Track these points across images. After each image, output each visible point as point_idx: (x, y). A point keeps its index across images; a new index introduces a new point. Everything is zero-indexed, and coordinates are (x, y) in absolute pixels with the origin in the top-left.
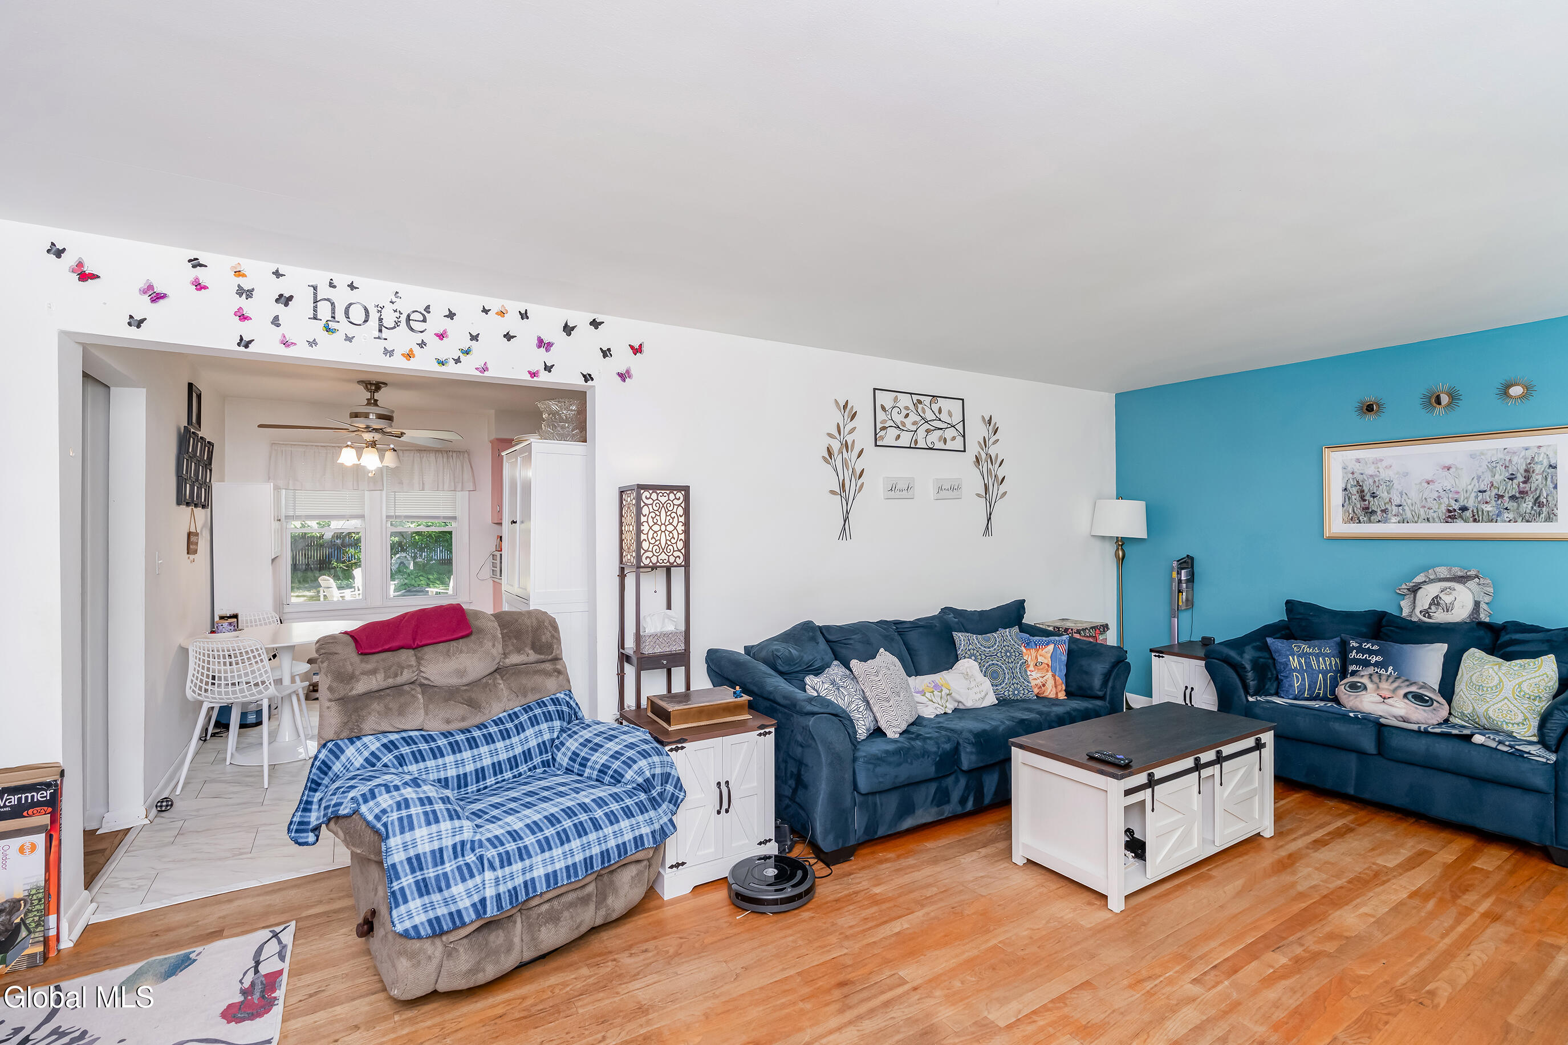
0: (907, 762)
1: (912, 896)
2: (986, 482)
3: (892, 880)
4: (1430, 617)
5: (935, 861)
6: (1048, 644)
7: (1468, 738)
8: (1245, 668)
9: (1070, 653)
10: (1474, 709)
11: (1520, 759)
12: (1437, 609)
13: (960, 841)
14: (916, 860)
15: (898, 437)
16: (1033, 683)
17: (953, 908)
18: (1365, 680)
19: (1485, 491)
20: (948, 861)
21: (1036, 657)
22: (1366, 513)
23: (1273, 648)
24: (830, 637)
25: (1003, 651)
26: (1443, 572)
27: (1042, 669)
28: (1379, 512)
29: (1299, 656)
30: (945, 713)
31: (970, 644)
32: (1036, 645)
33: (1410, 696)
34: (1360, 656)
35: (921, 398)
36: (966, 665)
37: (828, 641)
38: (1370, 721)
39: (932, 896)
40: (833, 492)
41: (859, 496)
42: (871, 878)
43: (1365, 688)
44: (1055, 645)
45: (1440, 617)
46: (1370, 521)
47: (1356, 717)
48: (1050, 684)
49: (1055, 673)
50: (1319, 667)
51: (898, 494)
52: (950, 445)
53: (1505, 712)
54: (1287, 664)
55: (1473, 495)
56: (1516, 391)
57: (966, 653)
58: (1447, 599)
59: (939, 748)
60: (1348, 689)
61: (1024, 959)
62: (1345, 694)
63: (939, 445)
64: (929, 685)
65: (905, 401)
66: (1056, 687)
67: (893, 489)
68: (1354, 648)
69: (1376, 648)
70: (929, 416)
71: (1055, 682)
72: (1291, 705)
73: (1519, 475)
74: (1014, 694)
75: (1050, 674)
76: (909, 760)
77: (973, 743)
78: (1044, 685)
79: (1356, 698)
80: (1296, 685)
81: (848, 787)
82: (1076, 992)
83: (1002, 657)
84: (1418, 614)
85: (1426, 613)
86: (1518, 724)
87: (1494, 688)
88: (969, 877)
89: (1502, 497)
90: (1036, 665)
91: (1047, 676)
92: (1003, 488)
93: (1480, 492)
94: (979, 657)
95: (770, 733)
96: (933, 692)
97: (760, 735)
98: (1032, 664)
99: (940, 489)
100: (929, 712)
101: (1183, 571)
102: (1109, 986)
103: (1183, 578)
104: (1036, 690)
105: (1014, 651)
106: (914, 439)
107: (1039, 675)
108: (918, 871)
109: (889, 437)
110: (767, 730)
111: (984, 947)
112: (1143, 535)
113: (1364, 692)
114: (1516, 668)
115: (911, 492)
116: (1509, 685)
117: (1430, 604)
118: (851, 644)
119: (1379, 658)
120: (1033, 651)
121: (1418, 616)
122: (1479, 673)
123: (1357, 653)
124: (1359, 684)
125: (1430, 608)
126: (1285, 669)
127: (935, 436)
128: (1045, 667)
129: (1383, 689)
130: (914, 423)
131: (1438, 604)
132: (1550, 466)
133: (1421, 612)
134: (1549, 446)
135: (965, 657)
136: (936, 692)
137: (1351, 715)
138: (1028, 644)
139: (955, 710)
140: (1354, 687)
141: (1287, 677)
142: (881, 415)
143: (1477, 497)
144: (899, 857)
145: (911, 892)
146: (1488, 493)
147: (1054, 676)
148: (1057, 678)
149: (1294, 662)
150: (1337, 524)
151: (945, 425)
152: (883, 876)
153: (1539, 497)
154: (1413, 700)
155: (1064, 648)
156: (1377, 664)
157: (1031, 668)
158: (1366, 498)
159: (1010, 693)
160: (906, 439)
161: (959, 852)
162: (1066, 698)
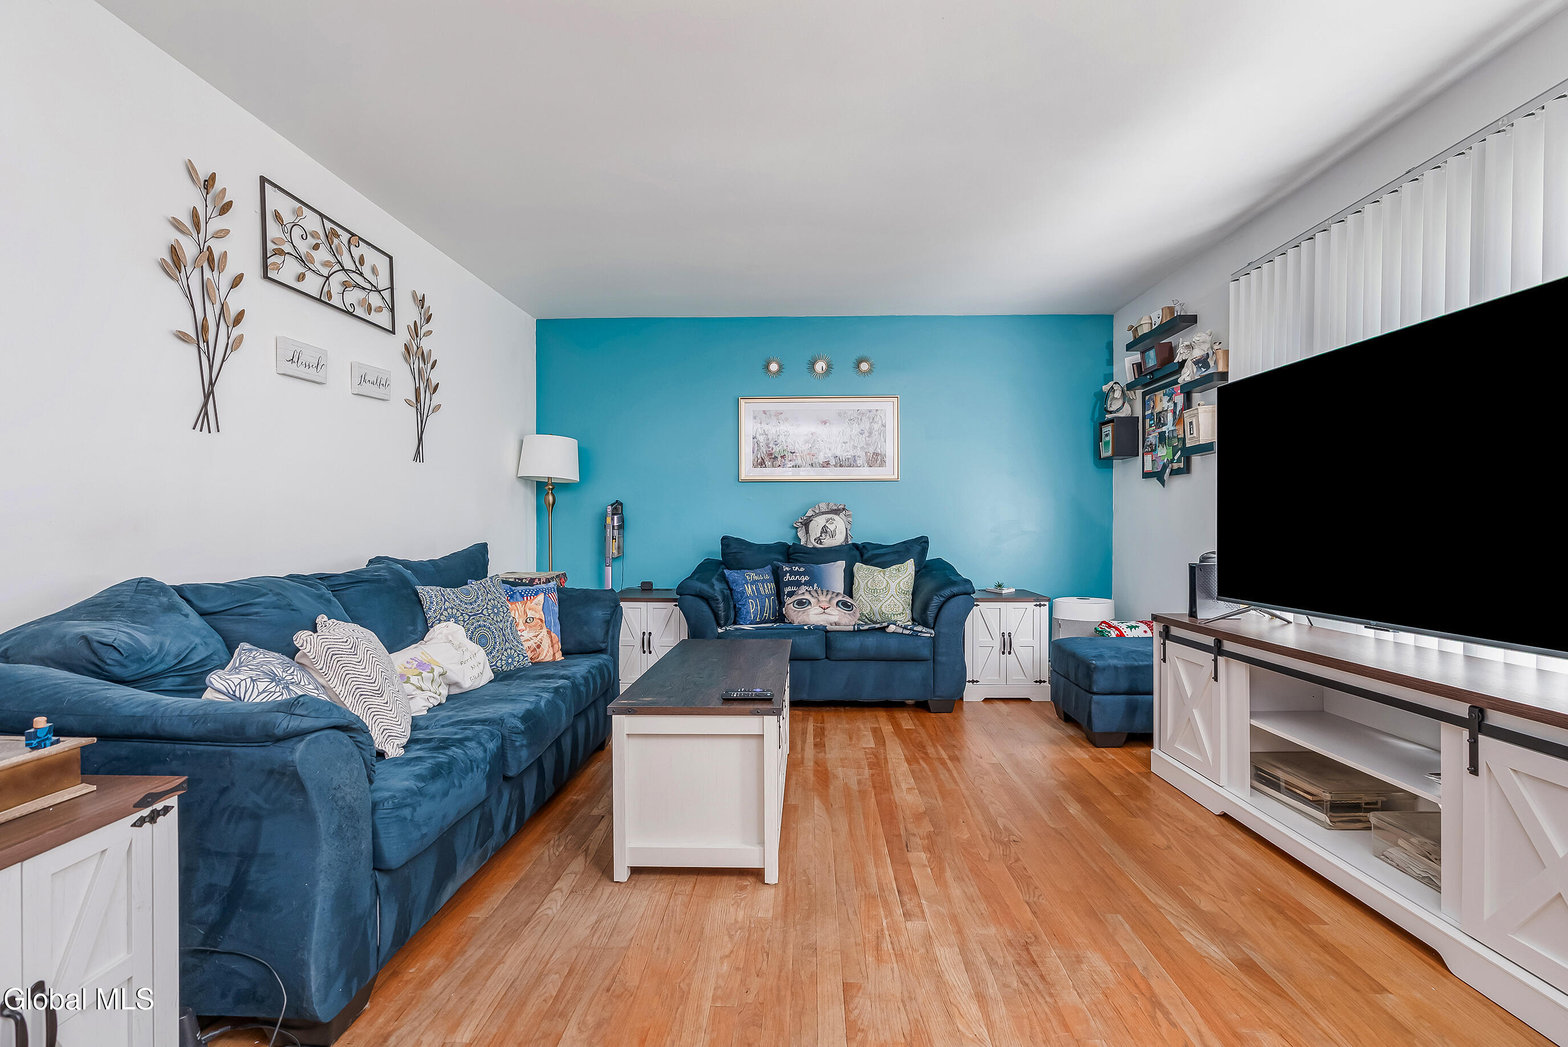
0: (455, 786)
1: (532, 1007)
2: (417, 385)
3: (473, 1002)
4: (821, 543)
5: (512, 934)
6: (537, 594)
7: (883, 629)
8: (718, 600)
9: (560, 601)
10: (871, 608)
11: (916, 638)
12: (826, 536)
13: (516, 887)
14: (480, 947)
15: (301, 277)
16: (526, 645)
17: (608, 990)
18: (807, 596)
19: (847, 443)
20: (532, 924)
21: (525, 612)
22: (770, 458)
23: (730, 579)
24: (206, 606)
25: (489, 607)
26: (824, 507)
27: (535, 626)
28: (779, 458)
29: (751, 584)
30: (439, 704)
31: (445, 600)
32: (523, 597)
33: (840, 604)
34: (793, 578)
35: (340, 231)
36: (445, 631)
37: (203, 614)
38: (819, 629)
39: (560, 990)
40: (182, 337)
41: (233, 358)
42: (433, 1022)
43: (810, 603)
44: (545, 594)
45: (828, 542)
46: (773, 466)
47: (809, 628)
48: (546, 643)
49: (550, 629)
50: (765, 593)
51: (302, 371)
52: (373, 317)
53: (892, 606)
54: (744, 593)
55: (840, 445)
56: (864, 366)
57: (442, 614)
58: (831, 527)
59: (485, 751)
60: (797, 606)
61: (762, 1004)
62: (795, 611)
63: (359, 312)
64: (409, 666)
65: (311, 222)
66: (552, 646)
67: (296, 359)
68: (787, 572)
69: (802, 569)
70: (349, 264)
71: (551, 641)
72: (757, 629)
73: (866, 431)
74: (508, 664)
75: (545, 630)
76: (456, 782)
77: (523, 732)
78: (539, 646)
79: (804, 613)
80: (752, 611)
81: (365, 865)
82: (852, 1006)
83: (489, 615)
84: (813, 541)
85: (819, 540)
86: (900, 614)
87: (884, 589)
88: (582, 931)
89: (857, 447)
90: (526, 622)
91: (541, 635)
92: (437, 399)
93: (844, 443)
94: (461, 618)
95: (166, 810)
96: (420, 674)
97: (139, 823)
98: (521, 621)
99: (363, 379)
100: (420, 706)
101: (616, 517)
102: (865, 974)
103: (616, 524)
104: (529, 654)
105: (502, 606)
106: (326, 289)
107: (532, 635)
108: (501, 962)
109: (288, 270)
110: (159, 806)
111: (704, 1021)
112: (576, 477)
113: (809, 607)
114: (894, 572)
115: (322, 372)
116: (893, 585)
117: (821, 533)
118: (256, 613)
119: (807, 578)
120: (519, 605)
121: (812, 543)
122: (871, 580)
123: (790, 576)
124: (805, 601)
125: (821, 536)
126: (742, 597)
127: (353, 296)
128: (538, 623)
129: (823, 601)
130: (326, 264)
131: (827, 532)
132: (883, 425)
133: (815, 540)
134: (882, 410)
135: (440, 621)
136: (425, 674)
137: (806, 627)
138: (511, 596)
139: (449, 698)
140: (801, 603)
141: (744, 605)
142: (274, 231)
143: (842, 447)
144: (449, 959)
145: (523, 1004)
146: (848, 444)
147: (549, 633)
148: (553, 635)
149: (749, 590)
150: (748, 470)
151: (368, 286)
152: (451, 1004)
153: (876, 448)
154: (842, 607)
155: (554, 597)
156: (806, 583)
157: (521, 627)
158: (771, 445)
159: (504, 662)
160: (312, 284)
161: (533, 903)
162: (563, 658)
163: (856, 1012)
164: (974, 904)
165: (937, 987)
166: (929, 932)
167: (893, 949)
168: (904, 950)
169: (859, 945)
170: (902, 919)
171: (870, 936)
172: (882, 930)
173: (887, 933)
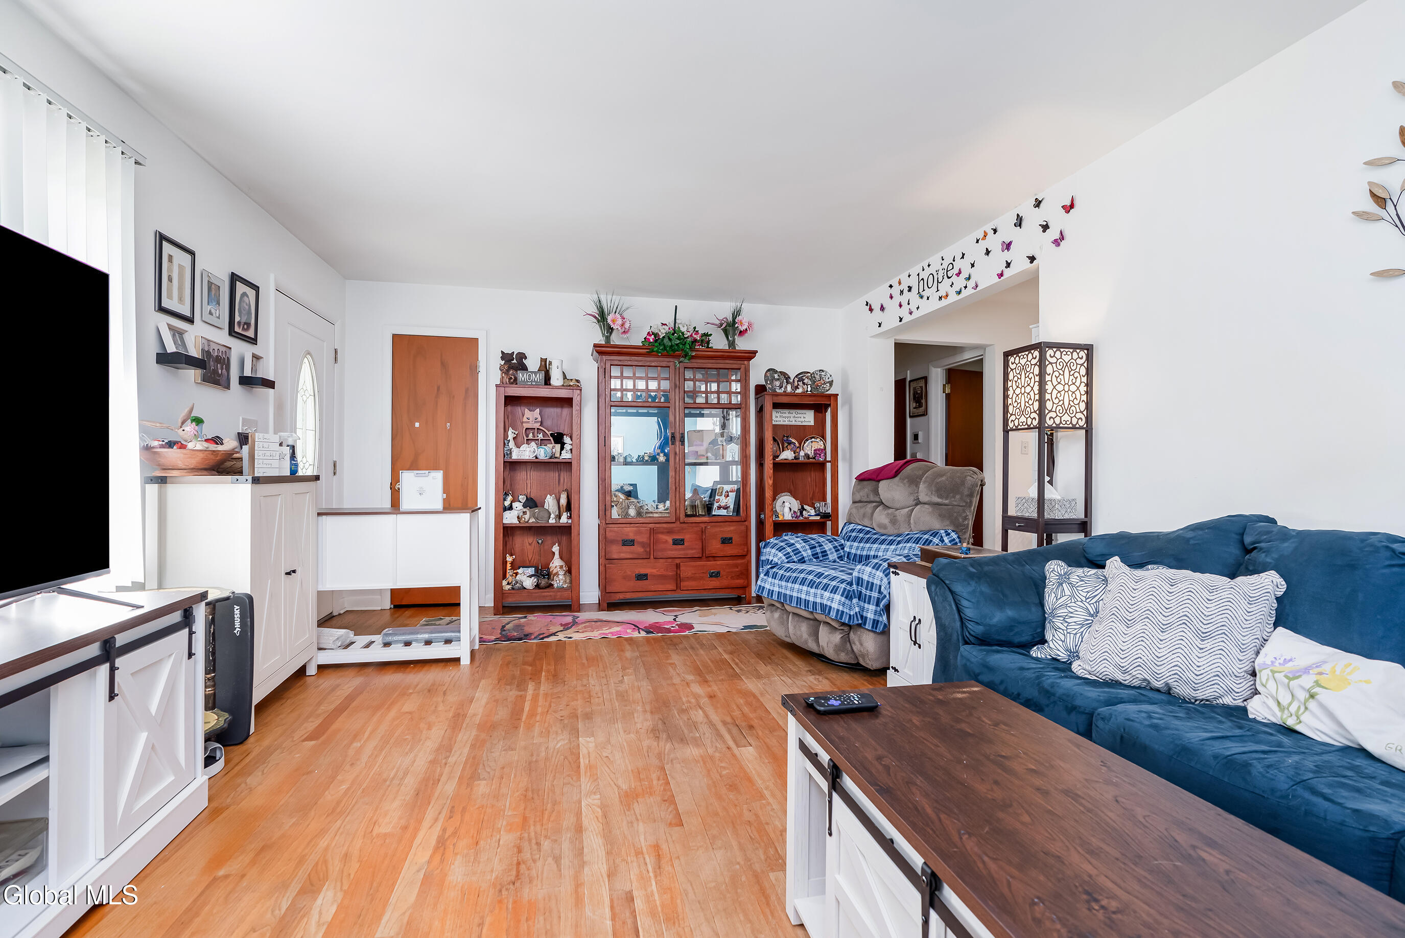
163: (670, 809)
164: (548, 927)
165: (610, 832)
166: (609, 881)
167: (644, 859)
168: (635, 859)
169: (676, 858)
170: (635, 893)
171: (667, 868)
172: (656, 877)
173: (651, 874)
